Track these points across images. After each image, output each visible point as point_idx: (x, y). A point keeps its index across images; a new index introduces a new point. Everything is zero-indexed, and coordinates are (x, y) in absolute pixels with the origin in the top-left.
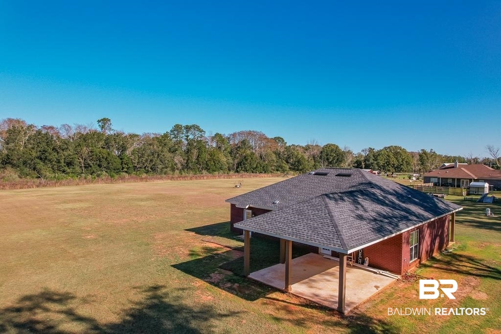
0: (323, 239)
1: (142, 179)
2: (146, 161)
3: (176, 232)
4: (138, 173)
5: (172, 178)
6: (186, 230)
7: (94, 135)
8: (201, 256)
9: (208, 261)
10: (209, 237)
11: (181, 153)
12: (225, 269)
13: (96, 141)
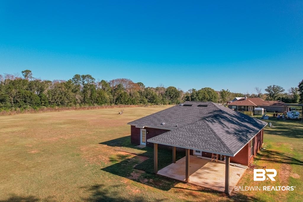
0: (214, 148)
1: (56, 110)
2: (58, 98)
3: (94, 145)
4: (52, 106)
5: (76, 109)
6: (100, 143)
7: (20, 81)
8: (118, 161)
9: (125, 164)
10: (118, 148)
11: (80, 93)
12: (139, 169)
13: (22, 85)
